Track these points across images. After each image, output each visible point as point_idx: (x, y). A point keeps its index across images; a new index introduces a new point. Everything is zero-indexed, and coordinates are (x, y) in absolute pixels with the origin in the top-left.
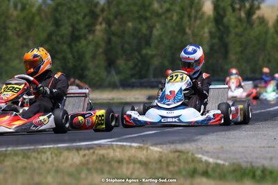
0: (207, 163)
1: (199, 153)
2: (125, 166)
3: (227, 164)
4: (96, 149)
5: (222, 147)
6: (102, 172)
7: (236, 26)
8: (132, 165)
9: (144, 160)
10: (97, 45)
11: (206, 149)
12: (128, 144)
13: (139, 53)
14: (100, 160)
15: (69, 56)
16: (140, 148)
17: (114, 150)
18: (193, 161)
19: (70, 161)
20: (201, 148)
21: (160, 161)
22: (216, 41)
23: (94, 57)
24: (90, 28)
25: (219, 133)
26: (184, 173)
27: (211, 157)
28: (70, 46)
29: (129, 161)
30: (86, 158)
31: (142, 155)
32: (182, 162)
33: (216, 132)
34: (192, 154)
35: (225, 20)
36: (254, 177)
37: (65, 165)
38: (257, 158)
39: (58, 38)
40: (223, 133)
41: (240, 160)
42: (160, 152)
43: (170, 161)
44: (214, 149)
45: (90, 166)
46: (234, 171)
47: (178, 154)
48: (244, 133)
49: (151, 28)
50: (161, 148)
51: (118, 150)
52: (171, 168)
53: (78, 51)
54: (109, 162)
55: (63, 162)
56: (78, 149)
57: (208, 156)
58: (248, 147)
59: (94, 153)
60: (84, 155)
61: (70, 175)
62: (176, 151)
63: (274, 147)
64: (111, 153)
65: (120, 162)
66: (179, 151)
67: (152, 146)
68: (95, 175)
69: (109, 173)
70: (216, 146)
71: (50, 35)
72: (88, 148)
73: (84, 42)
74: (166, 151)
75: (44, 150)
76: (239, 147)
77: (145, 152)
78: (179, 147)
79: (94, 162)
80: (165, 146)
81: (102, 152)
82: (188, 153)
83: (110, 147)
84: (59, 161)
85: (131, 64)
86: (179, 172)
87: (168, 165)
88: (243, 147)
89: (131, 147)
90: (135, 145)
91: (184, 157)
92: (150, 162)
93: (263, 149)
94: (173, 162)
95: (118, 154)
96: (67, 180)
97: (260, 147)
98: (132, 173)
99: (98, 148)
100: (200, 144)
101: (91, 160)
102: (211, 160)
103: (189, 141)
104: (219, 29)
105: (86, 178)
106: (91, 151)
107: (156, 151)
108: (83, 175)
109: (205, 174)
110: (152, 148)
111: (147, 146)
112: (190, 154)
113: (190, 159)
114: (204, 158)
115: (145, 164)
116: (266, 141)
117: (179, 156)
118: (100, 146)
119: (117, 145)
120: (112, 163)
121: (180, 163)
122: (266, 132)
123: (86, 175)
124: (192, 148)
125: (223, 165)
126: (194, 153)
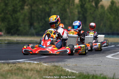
0: (68, 72)
1: (65, 67)
2: (29, 72)
3: (77, 73)
5: (76, 65)
6: (18, 74)
7: (90, 9)
8: (32, 72)
10: (25, 15)
11: (69, 66)
12: (32, 62)
13: (45, 20)
14: (18, 69)
15: (11, 20)
16: (38, 64)
17: (25, 64)
18: (62, 71)
19: (4, 69)
20: (66, 65)
21: (46, 70)
22: (81, 15)
23: (23, 21)
24: (22, 8)
25: (76, 58)
27: (71, 69)
28: (12, 15)
29: (32, 70)
30: (12, 68)
31: (38, 67)
32: (56, 71)
33: (75, 57)
34: (62, 68)
35: (85, 6)
38: (92, 70)
39: (7, 12)
40: (78, 58)
41: (84, 71)
42: (47, 66)
44: (73, 65)
45: (13, 72)
46: (80, 76)
47: (55, 67)
48: (88, 59)
49: (51, 8)
50: (48, 64)
51: (27, 64)
52: (51, 74)
53: (15, 18)
54: (22, 70)
56: (8, 64)
57: (69, 69)
58: (88, 65)
59: (15, 65)
60: (11, 66)
61: (2, 75)
63: (100, 66)
65: (27, 70)
66: (56, 66)
67: (44, 63)
68: (14, 76)
69: (21, 75)
70: (74, 64)
71: (3, 10)
72: (14, 63)
73: (19, 14)
74: (49, 66)
76: (84, 65)
77: (40, 66)
78: (56, 64)
79: (15, 69)
80: (49, 63)
81: (19, 65)
82: (60, 67)
83: (24, 63)
87: (49, 72)
88: (86, 65)
89: (33, 63)
90: (36, 62)
91: (58, 68)
92: (41, 70)
93: (95, 66)
94: (52, 71)
95: (27, 66)
97: (94, 65)
98: (32, 76)
99: (18, 63)
100: (66, 63)
102: (70, 71)
103: (61, 61)
104: (82, 10)
105: (10, 77)
106: (15, 64)
107: (45, 66)
108: (8, 76)
110: (43, 64)
111: (41, 63)
112: (60, 68)
113: (60, 70)
114: (67, 70)
115: (38, 72)
116: (97, 63)
117: (55, 68)
118: (19, 62)
119: (27, 62)
120: (24, 70)
121: (55, 72)
122: (98, 59)
123: (10, 75)
124: (62, 65)
125: (76, 73)
126: (63, 67)
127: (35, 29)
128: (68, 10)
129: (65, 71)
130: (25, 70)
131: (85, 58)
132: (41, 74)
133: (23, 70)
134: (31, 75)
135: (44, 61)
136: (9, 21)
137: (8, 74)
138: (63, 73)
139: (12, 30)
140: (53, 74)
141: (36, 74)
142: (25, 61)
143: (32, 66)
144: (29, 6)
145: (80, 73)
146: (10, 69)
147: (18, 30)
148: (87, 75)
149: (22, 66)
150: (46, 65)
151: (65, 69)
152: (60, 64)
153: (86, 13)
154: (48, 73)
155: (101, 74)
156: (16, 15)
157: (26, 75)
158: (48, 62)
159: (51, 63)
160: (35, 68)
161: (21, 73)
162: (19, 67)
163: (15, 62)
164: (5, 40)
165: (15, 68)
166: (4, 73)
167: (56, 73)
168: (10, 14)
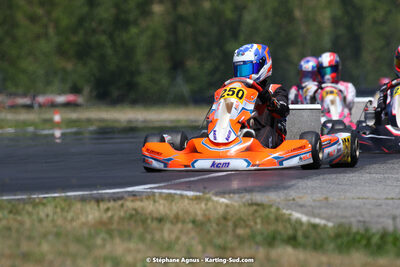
0: (299, 222)
1: (289, 208)
2: (168, 226)
3: (330, 224)
4: (126, 200)
5: (326, 199)
6: (130, 237)
8: (180, 225)
9: (200, 217)
10: (155, 36)
11: (301, 202)
12: (178, 192)
13: (221, 49)
14: (131, 216)
15: (110, 52)
16: (197, 198)
17: (155, 201)
18: (277, 219)
19: (83, 219)
20: (294, 199)
21: (225, 218)
23: (150, 53)
24: (144, 10)
25: (326, 176)
26: (259, 238)
27: (307, 214)
28: (111, 36)
29: (177, 219)
30: (110, 214)
31: (198, 209)
32: (259, 221)
33: (324, 174)
34: (278, 209)
36: (368, 245)
37: (74, 224)
38: (379, 216)
39: (94, 25)
40: (334, 176)
41: (353, 220)
42: (227, 206)
43: (241, 219)
44: (314, 201)
45: (114, 226)
46: (338, 236)
47: (255, 207)
48: (367, 177)
50: (231, 198)
51: (162, 201)
52: (240, 231)
53: (123, 45)
54: (144, 221)
55: (72, 220)
56: (98, 200)
57: (302, 213)
58: (367, 198)
59: (122, 206)
60: (108, 209)
61: (79, 240)
62: (251, 204)
64: (149, 207)
65: (160, 220)
66: (258, 205)
67: (216, 194)
68: (117, 240)
69: (142, 238)
70: (318, 196)
71: (81, 21)
72: (115, 198)
73: (134, 30)
74: (236, 204)
75: (45, 201)
76: (353, 198)
77: (203, 205)
78: (259, 197)
79: (122, 219)
80: (237, 196)
81: (138, 204)
82: (271, 206)
83: (150, 196)
84: (65, 219)
85: (208, 66)
86: (252, 237)
87: (236, 226)
88: (359, 198)
89: (181, 195)
90: (190, 194)
91: (266, 212)
92: (209, 220)
93: (391, 202)
94: (244, 221)
95: (161, 208)
96: (73, 248)
97: (387, 199)
98: (178, 238)
99: (131, 198)
100: (292, 194)
101: (116, 218)
102: (304, 219)
103: (276, 188)
104: (347, 12)
105: (104, 246)
106: (120, 202)
107: (221, 204)
108: (99, 241)
109: (292, 240)
110: (215, 199)
111: (208, 196)
112: (273, 209)
113: (272, 217)
114: (296, 215)
115: (199, 225)
116: (397, 190)
117: (256, 211)
118: (134, 195)
119: (160, 193)
120: (149, 221)
121: (256, 223)
123: (104, 240)
124: (278, 200)
125: (325, 226)
126: (280, 206)
127: (190, 80)
128: (298, 14)
129: (289, 220)
130: (153, 219)
131: (357, 174)
132: (208, 232)
133: (147, 219)
134: (173, 236)
135: (217, 190)
136: (102, 58)
137: (97, 234)
138: (280, 227)
139: (113, 87)
140: (248, 230)
141: (193, 234)
142: (156, 191)
143: (176, 208)
145: (340, 225)
146: (105, 217)
147: (131, 86)
148: (362, 231)
149: (143, 208)
150: (223, 200)
151: (290, 215)
152: (272, 197)
154: (230, 229)
156: (125, 36)
157: (157, 236)
158: (230, 193)
159: (242, 195)
160: (187, 212)
161: (141, 230)
162: (135, 210)
163: (119, 195)
164: (89, 121)
165: (122, 214)
166: (85, 231)
167: (259, 226)
168: (104, 32)
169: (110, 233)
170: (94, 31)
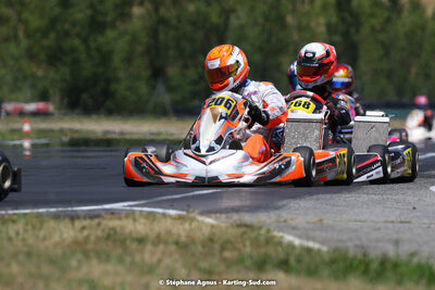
0: (291, 246)
1: (281, 230)
2: (149, 247)
3: (325, 249)
4: (103, 218)
5: (321, 220)
6: (108, 258)
7: (372, 15)
8: (161, 247)
9: (183, 239)
10: (134, 39)
11: (294, 223)
12: (160, 211)
14: (108, 237)
15: (83, 57)
16: (180, 218)
17: (135, 220)
18: (267, 242)
19: (56, 238)
20: (285, 221)
21: (211, 240)
22: (337, 38)
23: (128, 60)
24: (124, 15)
25: (319, 196)
26: (248, 262)
27: (300, 237)
28: (85, 41)
29: (158, 240)
30: (86, 233)
31: (181, 230)
32: (248, 243)
34: (268, 231)
36: (365, 272)
37: (47, 243)
38: (377, 240)
40: (328, 196)
41: (350, 244)
42: (213, 226)
43: (228, 241)
44: (308, 223)
45: (91, 246)
46: (333, 261)
47: (244, 229)
48: (364, 198)
49: (227, 13)
50: (217, 219)
51: (143, 221)
52: (227, 254)
53: (98, 49)
54: (123, 243)
55: (45, 239)
56: (73, 217)
57: (295, 235)
59: (99, 224)
60: (83, 228)
61: (52, 261)
62: (240, 226)
63: (409, 222)
64: (129, 226)
65: (141, 241)
66: (246, 226)
67: (202, 213)
68: (94, 262)
69: (121, 260)
70: (312, 218)
71: (53, 22)
72: (92, 216)
73: (110, 34)
74: (223, 225)
75: (15, 218)
76: (350, 221)
77: (187, 226)
78: (247, 218)
79: (98, 239)
80: (224, 216)
81: (115, 223)
82: (260, 228)
83: (130, 214)
85: (192, 74)
86: (240, 261)
87: (223, 248)
88: (356, 221)
89: (164, 215)
90: (172, 212)
91: (254, 234)
92: (193, 241)
93: (390, 225)
94: (233, 244)
95: (141, 227)
96: (46, 269)
97: (386, 222)
98: (160, 261)
99: (108, 217)
100: (284, 214)
101: (92, 238)
102: (297, 242)
103: (266, 208)
104: (343, 20)
105: (79, 267)
106: (96, 221)
107: (207, 225)
108: (74, 263)
109: (284, 265)
110: (200, 218)
111: (192, 215)
112: (263, 232)
113: (262, 239)
114: (288, 238)
115: (183, 246)
116: (398, 212)
117: (244, 233)
118: (112, 212)
119: (141, 211)
120: (128, 242)
121: (244, 246)
122: (401, 197)
123: (79, 261)
124: (269, 221)
125: (319, 251)
126: (271, 228)
128: (290, 19)
129: (280, 243)
130: (134, 240)
131: (353, 194)
132: (194, 254)
133: (125, 240)
134: (155, 259)
135: (202, 209)
136: (76, 62)
137: (72, 255)
138: (271, 250)
139: (87, 95)
140: (236, 253)
141: (176, 256)
142: (136, 209)
143: (160, 227)
144: (149, 6)
145: (336, 250)
146: (80, 236)
147: (107, 94)
148: (360, 256)
149: (122, 227)
150: (209, 220)
151: (282, 237)
152: (263, 218)
153: (357, 31)
154: (217, 252)
155: (413, 255)
156: (101, 40)
157: (138, 258)
158: (216, 212)
159: (229, 215)
160: (169, 232)
161: (119, 251)
162: (114, 229)
163: (96, 213)
164: (62, 131)
165: (99, 233)
166: (59, 252)
167: (248, 249)
168: (78, 35)
169: (86, 254)
170: (67, 34)
